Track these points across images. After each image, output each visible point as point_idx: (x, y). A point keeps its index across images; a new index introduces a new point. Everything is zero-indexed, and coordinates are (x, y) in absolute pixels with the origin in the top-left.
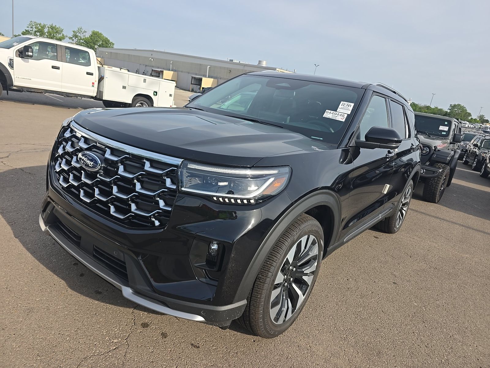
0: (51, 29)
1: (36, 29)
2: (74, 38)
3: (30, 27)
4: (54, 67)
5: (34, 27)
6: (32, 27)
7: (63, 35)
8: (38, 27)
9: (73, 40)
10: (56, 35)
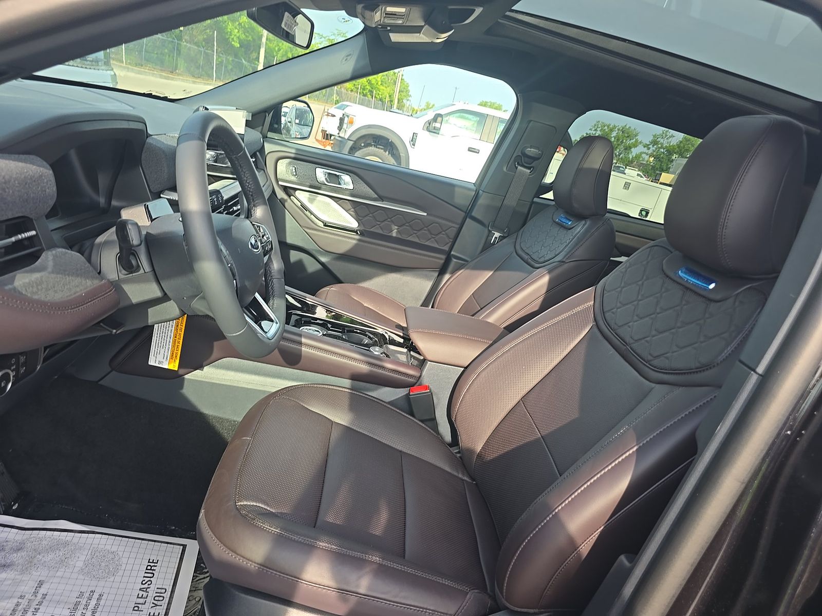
0: (621, 133)
1: (601, 132)
2: (651, 146)
3: (593, 129)
4: (471, 149)
5: (599, 129)
6: (596, 130)
7: (637, 140)
8: (605, 129)
9: (649, 149)
10: (626, 140)
